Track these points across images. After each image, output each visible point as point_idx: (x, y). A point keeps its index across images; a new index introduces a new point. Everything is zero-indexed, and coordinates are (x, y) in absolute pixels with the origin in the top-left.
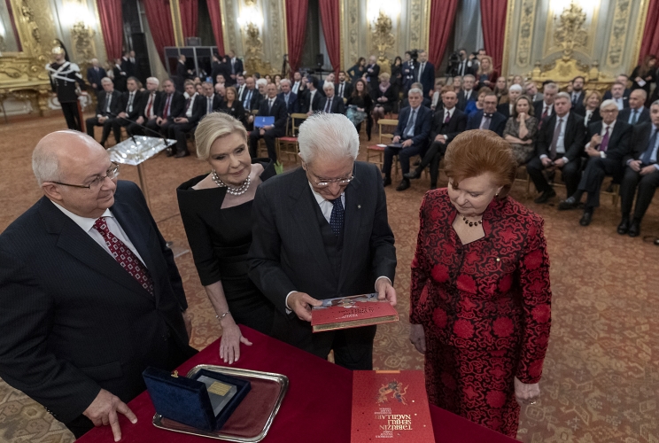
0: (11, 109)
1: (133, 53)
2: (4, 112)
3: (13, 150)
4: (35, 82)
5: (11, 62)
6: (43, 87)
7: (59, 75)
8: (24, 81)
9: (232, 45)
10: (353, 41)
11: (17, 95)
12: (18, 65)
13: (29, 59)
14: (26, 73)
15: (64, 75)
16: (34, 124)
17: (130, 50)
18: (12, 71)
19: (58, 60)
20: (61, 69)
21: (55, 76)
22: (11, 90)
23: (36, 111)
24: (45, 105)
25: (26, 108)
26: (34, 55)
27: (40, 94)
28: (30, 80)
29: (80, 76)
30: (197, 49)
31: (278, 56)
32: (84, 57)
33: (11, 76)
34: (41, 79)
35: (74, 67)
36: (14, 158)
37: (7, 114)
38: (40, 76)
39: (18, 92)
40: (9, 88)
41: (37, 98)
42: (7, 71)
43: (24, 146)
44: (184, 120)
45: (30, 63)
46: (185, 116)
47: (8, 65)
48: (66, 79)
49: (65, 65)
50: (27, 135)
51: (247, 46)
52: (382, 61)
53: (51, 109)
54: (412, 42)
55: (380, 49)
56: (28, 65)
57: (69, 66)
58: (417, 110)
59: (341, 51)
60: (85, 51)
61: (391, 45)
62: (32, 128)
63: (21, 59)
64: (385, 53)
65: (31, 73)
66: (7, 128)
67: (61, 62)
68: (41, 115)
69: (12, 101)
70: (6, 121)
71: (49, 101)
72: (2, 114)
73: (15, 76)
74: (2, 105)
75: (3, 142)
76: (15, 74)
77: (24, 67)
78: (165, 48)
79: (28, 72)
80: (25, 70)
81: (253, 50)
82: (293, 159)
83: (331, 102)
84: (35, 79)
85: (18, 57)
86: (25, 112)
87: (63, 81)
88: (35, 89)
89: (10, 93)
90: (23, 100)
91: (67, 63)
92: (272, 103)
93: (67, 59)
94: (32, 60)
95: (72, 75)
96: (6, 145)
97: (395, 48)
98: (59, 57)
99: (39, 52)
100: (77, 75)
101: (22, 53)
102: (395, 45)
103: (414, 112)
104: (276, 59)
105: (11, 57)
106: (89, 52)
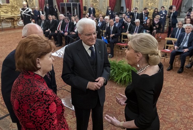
0: (4, 25)
1: (48, 5)
2: (2, 26)
3: (6, 42)
4: (13, 15)
5: (5, 7)
6: (16, 17)
7: (25, 13)
8: (9, 15)
9: (86, 2)
10: (137, 2)
11: (7, 20)
12: (8, 8)
13: (12, 6)
14: (10, 11)
15: (26, 13)
16: (12, 32)
17: (47, 3)
18: (5, 11)
19: (25, 7)
20: (25, 10)
21: (23, 13)
22: (5, 18)
23: (13, 26)
24: (16, 24)
25: (9, 25)
26: (14, 5)
27: (14, 20)
28: (11, 14)
29: (32, 13)
30: (72, 4)
31: (105, 7)
32: (31, 6)
33: (5, 13)
34: (15, 14)
35: (30, 10)
36: (6, 46)
37: (3, 27)
38: (15, 13)
39: (7, 19)
40: (4, 17)
41: (14, 21)
42: (4, 11)
43: (10, 41)
44: (74, 33)
45: (12, 8)
46: (74, 32)
47: (4, 8)
48: (27, 14)
49: (27, 9)
50: (10, 36)
51: (92, 3)
52: (150, 10)
53: (18, 25)
54: (164, 2)
55: (149, 5)
56: (11, 8)
57: (28, 9)
58: (189, 35)
59: (132, 6)
60: (31, 3)
61: (154, 3)
62: (12, 33)
63: (9, 6)
64: (152, 7)
65: (12, 12)
66: (3, 33)
67: (25, 8)
68: (14, 28)
69: (5, 22)
70: (3, 30)
71: (18, 23)
72: (1, 27)
73: (6, 13)
74: (1, 23)
75: (2, 39)
76: (6, 12)
77: (9, 9)
78: (60, 3)
79: (11, 11)
80: (10, 10)
81: (94, 4)
82: (120, 53)
83: (138, 28)
84: (13, 14)
85: (8, 5)
86: (9, 26)
87: (26, 15)
88: (13, 18)
89: (4, 19)
90: (8, 22)
91: (28, 8)
92: (112, 29)
93: (28, 7)
94: (13, 7)
95: (29, 13)
96: (3, 40)
97: (156, 5)
98: (25, 5)
99: (15, 4)
100: (31, 13)
101: (9, 4)
102: (156, 4)
103: (187, 35)
104: (104, 8)
105: (5, 5)
106: (32, 4)
